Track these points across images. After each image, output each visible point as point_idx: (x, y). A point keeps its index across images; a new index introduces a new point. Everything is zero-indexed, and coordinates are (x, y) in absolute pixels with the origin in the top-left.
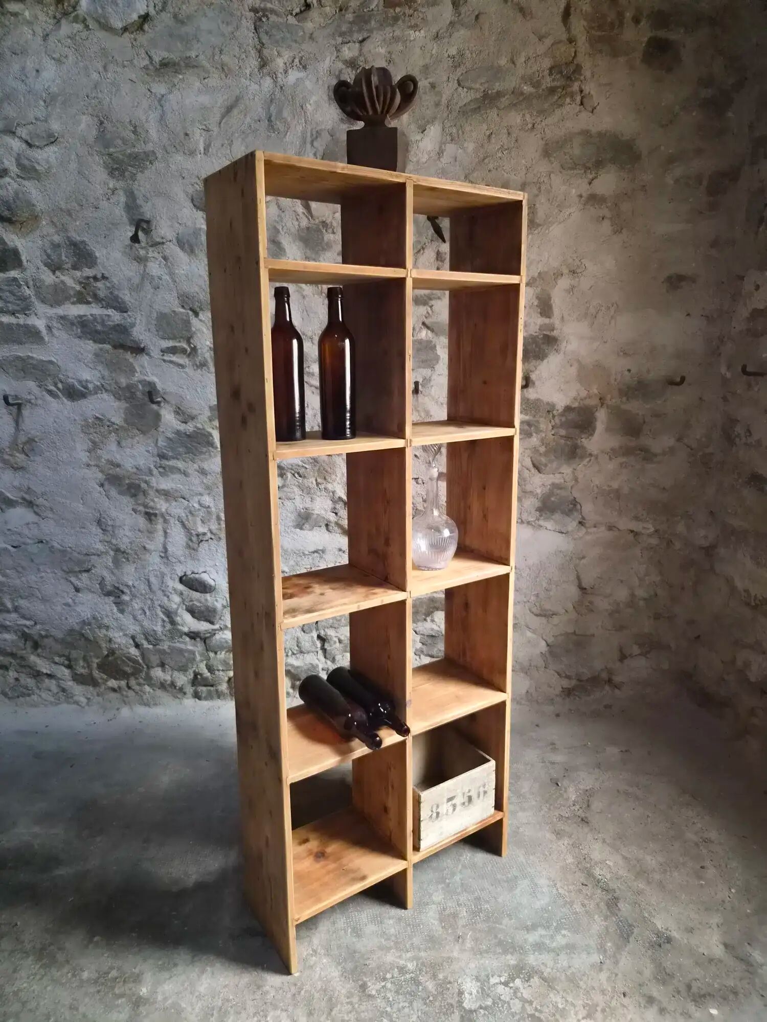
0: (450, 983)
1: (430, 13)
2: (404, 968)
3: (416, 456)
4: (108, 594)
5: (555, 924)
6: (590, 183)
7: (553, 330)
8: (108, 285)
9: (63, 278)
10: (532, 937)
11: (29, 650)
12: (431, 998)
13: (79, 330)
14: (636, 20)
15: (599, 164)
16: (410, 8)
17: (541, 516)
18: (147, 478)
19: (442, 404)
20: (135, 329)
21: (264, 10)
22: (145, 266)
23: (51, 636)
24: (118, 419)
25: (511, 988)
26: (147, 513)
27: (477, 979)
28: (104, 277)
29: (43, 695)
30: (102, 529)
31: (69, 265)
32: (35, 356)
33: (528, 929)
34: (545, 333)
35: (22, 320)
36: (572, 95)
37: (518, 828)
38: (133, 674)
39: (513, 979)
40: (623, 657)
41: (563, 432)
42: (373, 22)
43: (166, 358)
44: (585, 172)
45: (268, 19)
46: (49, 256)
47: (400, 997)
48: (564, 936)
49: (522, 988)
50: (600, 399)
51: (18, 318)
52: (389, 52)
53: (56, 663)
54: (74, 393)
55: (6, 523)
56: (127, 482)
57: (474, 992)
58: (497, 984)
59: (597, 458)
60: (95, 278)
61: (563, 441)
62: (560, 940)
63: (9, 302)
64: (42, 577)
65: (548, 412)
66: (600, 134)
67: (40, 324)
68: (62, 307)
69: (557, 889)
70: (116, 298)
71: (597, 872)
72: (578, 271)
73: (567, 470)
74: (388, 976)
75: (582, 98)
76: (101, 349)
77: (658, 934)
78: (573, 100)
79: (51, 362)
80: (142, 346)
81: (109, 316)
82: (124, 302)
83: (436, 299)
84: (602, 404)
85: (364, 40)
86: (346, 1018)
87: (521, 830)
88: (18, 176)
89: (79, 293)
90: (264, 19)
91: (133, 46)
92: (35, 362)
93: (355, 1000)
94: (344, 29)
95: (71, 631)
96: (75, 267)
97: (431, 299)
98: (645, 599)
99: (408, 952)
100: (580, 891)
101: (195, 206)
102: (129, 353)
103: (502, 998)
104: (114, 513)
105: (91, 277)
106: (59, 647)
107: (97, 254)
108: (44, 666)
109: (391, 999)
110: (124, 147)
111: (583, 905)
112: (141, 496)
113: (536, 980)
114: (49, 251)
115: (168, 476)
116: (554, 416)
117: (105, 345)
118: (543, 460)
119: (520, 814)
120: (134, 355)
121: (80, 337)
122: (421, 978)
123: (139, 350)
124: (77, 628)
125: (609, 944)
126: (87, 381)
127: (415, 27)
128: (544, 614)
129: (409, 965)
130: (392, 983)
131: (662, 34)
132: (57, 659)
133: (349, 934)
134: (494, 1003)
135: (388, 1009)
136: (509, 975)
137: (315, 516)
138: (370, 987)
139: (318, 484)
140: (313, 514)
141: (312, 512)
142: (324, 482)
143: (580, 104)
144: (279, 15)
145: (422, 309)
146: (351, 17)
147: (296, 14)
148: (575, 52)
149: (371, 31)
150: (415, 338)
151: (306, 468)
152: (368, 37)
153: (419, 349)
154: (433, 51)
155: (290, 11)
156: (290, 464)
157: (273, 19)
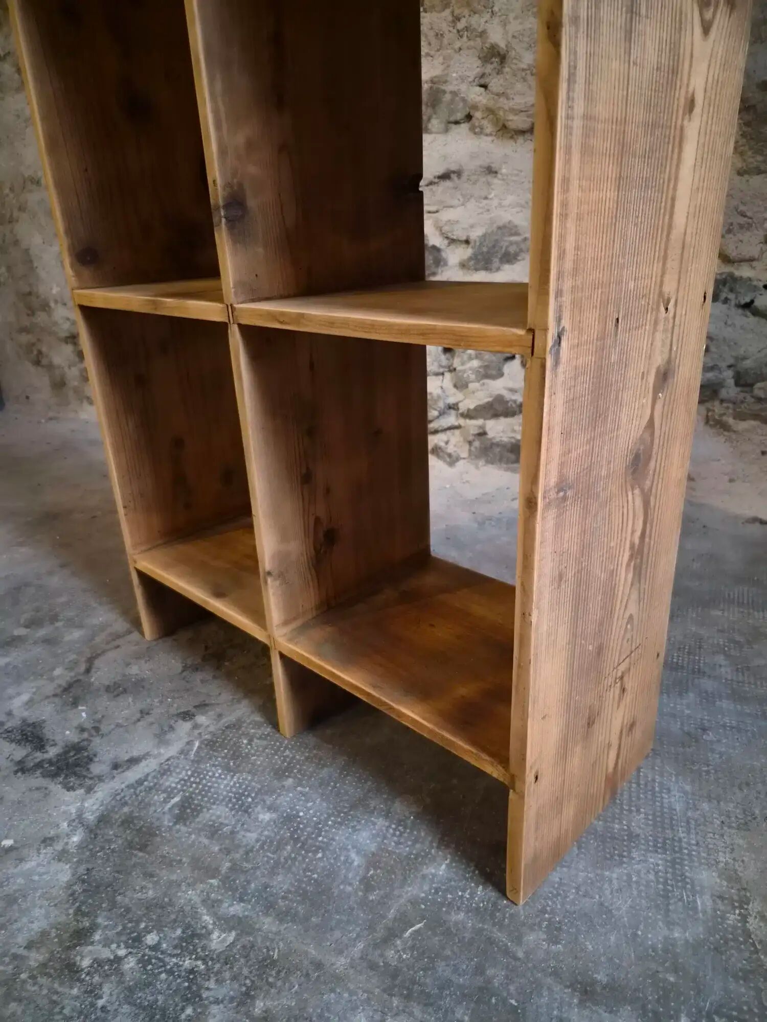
2: (200, 936)
37: (704, 730)
74: (151, 938)
87: (710, 736)
93: (35, 958)
99: (241, 900)
109: (100, 1003)
119: (725, 704)
129: (215, 935)
130: (139, 962)
133: (169, 806)
137: (448, 97)
138: (92, 943)
139: (457, 19)
140: (444, 92)
141: (443, 87)
142: (466, 12)
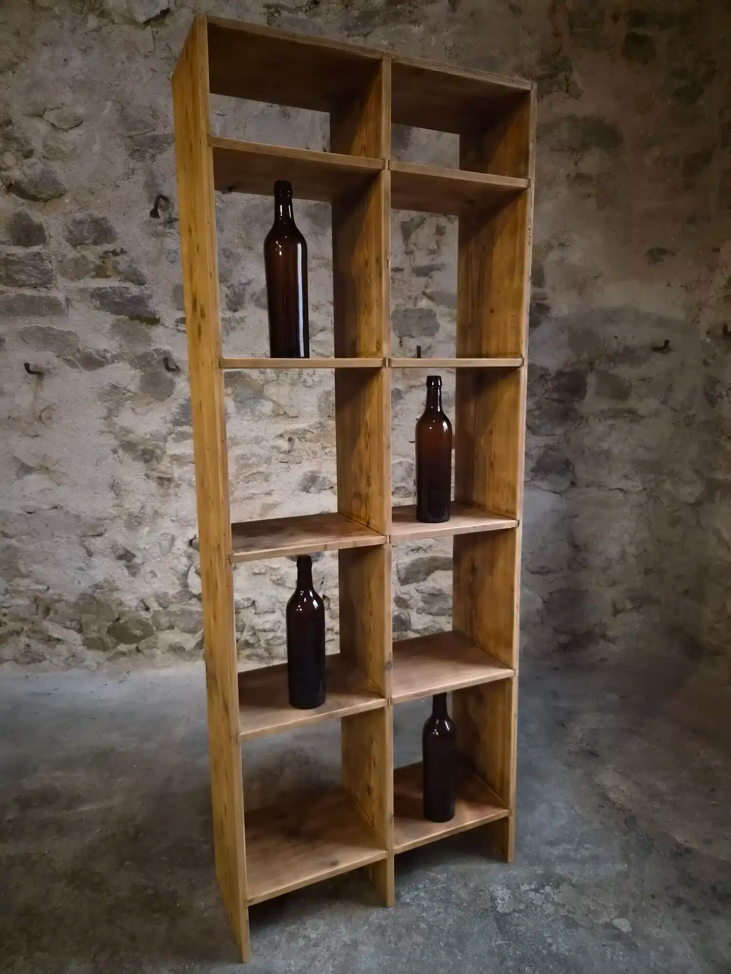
0: (482, 891)
1: (428, 9)
4: (120, 558)
5: (577, 840)
6: (576, 164)
7: (545, 299)
8: (127, 259)
9: (84, 253)
10: (556, 851)
11: (41, 615)
12: (465, 904)
13: (98, 302)
14: (615, 18)
15: (585, 147)
16: (410, 5)
17: (536, 476)
18: (161, 444)
20: (151, 300)
21: (277, 6)
22: (163, 241)
23: (63, 600)
24: (133, 388)
25: (541, 894)
26: (160, 478)
27: (508, 887)
28: (123, 252)
29: (55, 660)
30: (116, 494)
31: (90, 241)
32: (55, 327)
33: (551, 844)
34: (538, 302)
35: (43, 292)
36: (559, 84)
38: (143, 637)
39: (543, 886)
40: (616, 612)
41: (555, 396)
42: (377, 18)
43: (179, 328)
44: (572, 154)
45: (280, 14)
46: (70, 232)
47: (434, 904)
48: (587, 849)
49: (552, 893)
50: (590, 364)
51: (39, 291)
52: (392, 45)
53: (68, 628)
54: (92, 362)
55: (22, 489)
56: (141, 447)
57: (507, 898)
58: (528, 890)
59: (587, 419)
60: (115, 253)
61: (555, 404)
62: (584, 853)
63: (33, 276)
64: (56, 542)
65: (542, 376)
66: (585, 119)
67: (60, 296)
68: (82, 281)
69: (575, 811)
70: (135, 272)
71: (612, 795)
72: (567, 244)
73: (559, 431)
74: (420, 886)
75: (568, 86)
76: (119, 320)
77: (678, 846)
78: (561, 88)
79: (69, 333)
80: (157, 317)
81: (127, 288)
82: (142, 276)
83: (436, 270)
84: (592, 369)
85: (368, 34)
86: (384, 923)
88: (44, 157)
89: (99, 267)
90: (275, 14)
91: (154, 38)
92: (55, 333)
94: (350, 24)
95: (83, 596)
96: (96, 243)
97: (431, 270)
98: (636, 557)
100: (598, 811)
102: (145, 323)
103: (534, 902)
104: (127, 478)
105: (111, 252)
106: (72, 611)
107: (117, 230)
108: (56, 631)
109: (425, 906)
110: (145, 131)
111: (602, 823)
112: (154, 462)
113: (564, 887)
114: (72, 228)
115: (179, 442)
116: (546, 381)
117: (122, 316)
118: (537, 422)
120: (149, 326)
121: (98, 309)
122: (452, 887)
123: (154, 321)
124: (90, 592)
125: (632, 855)
126: (105, 350)
127: (414, 22)
128: (542, 572)
130: (424, 892)
131: (639, 30)
132: (68, 624)
134: (527, 907)
135: (424, 914)
136: (538, 882)
137: (321, 479)
138: (404, 895)
139: (324, 448)
140: (319, 477)
141: (318, 475)
142: (329, 445)
143: (566, 91)
144: (290, 10)
145: (423, 280)
146: (356, 13)
147: (306, 11)
148: (561, 45)
149: (375, 26)
150: (417, 308)
151: (313, 433)
152: (372, 31)
153: (420, 318)
154: (432, 44)
155: (299, 9)
156: (297, 429)
157: (285, 14)
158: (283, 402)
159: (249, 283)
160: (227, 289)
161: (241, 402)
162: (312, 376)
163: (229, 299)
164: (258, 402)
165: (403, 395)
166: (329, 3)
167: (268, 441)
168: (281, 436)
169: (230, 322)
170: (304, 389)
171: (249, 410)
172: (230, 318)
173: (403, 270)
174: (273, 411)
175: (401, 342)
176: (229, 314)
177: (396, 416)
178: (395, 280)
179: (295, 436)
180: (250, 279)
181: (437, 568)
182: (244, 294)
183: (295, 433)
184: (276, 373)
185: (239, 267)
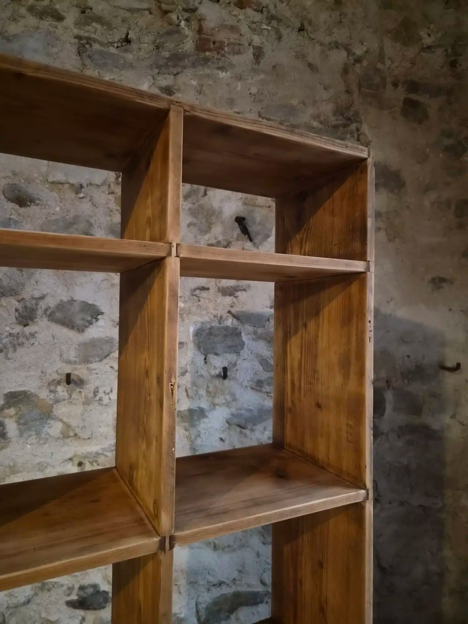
1: (235, 59)
3: (221, 439)
14: (395, 85)
16: (218, 53)
19: (246, 387)
21: (88, 39)
36: (352, 133)
42: (186, 61)
45: (91, 46)
50: (387, 382)
52: (200, 85)
59: (387, 435)
75: (358, 135)
78: (353, 137)
83: (241, 290)
84: (389, 386)
85: (178, 74)
90: (87, 46)
94: (161, 63)
97: (237, 291)
101: (6, 197)
127: (222, 69)
131: (414, 97)
143: (357, 139)
144: (101, 44)
145: (228, 300)
146: (166, 54)
147: (118, 47)
148: (352, 101)
149: (185, 67)
150: (222, 325)
151: (106, 456)
152: (182, 72)
153: (225, 336)
154: (239, 89)
155: (112, 43)
156: (88, 453)
157: (96, 46)
158: (73, 423)
159: (43, 298)
160: (17, 303)
161: (25, 424)
162: (108, 394)
163: (19, 313)
164: (46, 423)
165: (207, 414)
166: (141, 43)
167: (54, 467)
168: (71, 459)
169: (18, 338)
170: (99, 408)
171: (34, 433)
172: (18, 334)
173: (208, 289)
174: (62, 433)
175: (205, 359)
176: (18, 329)
177: (199, 436)
178: (201, 299)
179: (87, 459)
180: (45, 293)
181: (241, 604)
182: (37, 309)
183: (85, 457)
184: (67, 391)
185: (33, 282)
